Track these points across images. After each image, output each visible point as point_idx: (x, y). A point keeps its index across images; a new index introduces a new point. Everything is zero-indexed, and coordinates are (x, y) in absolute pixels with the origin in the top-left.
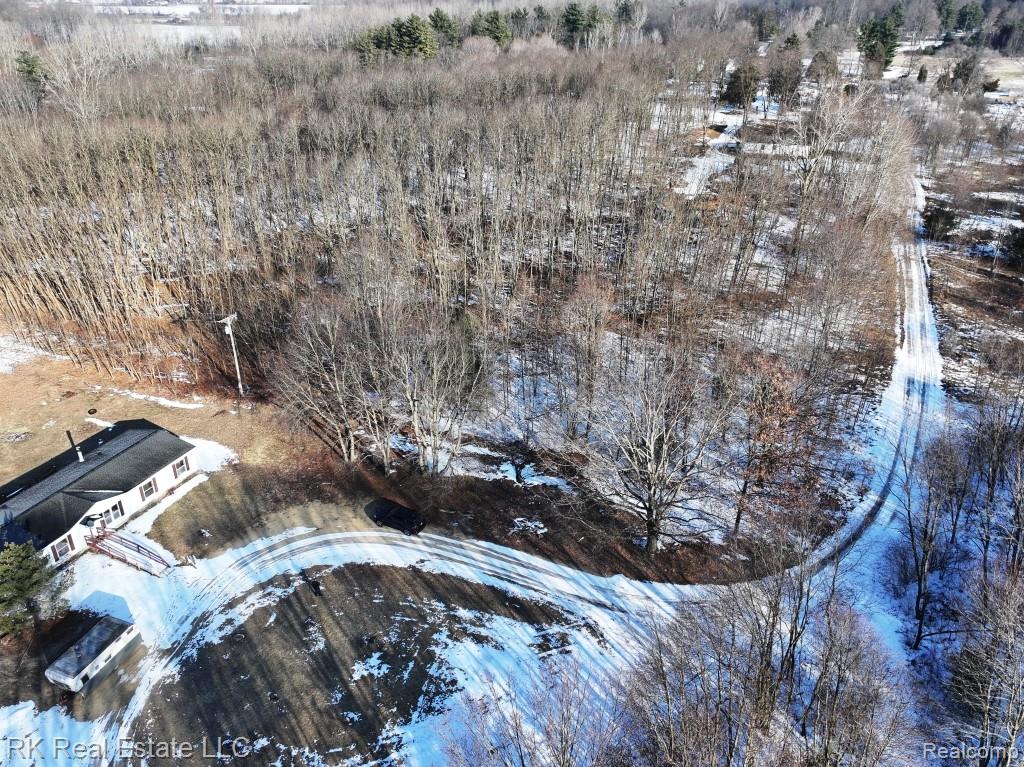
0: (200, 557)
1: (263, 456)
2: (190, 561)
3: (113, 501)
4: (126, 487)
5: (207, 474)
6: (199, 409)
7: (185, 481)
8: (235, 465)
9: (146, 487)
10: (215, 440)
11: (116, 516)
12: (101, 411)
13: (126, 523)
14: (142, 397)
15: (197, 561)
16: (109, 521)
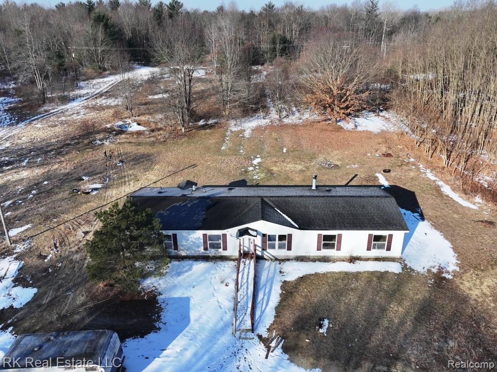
0: (286, 350)
1: (487, 291)
2: (273, 344)
3: (285, 230)
4: (304, 225)
5: (405, 267)
6: (469, 209)
7: (377, 259)
8: (444, 278)
9: (327, 238)
10: (452, 242)
11: (280, 247)
12: (392, 174)
13: (288, 260)
14: (433, 178)
15: (278, 351)
16: (273, 247)
